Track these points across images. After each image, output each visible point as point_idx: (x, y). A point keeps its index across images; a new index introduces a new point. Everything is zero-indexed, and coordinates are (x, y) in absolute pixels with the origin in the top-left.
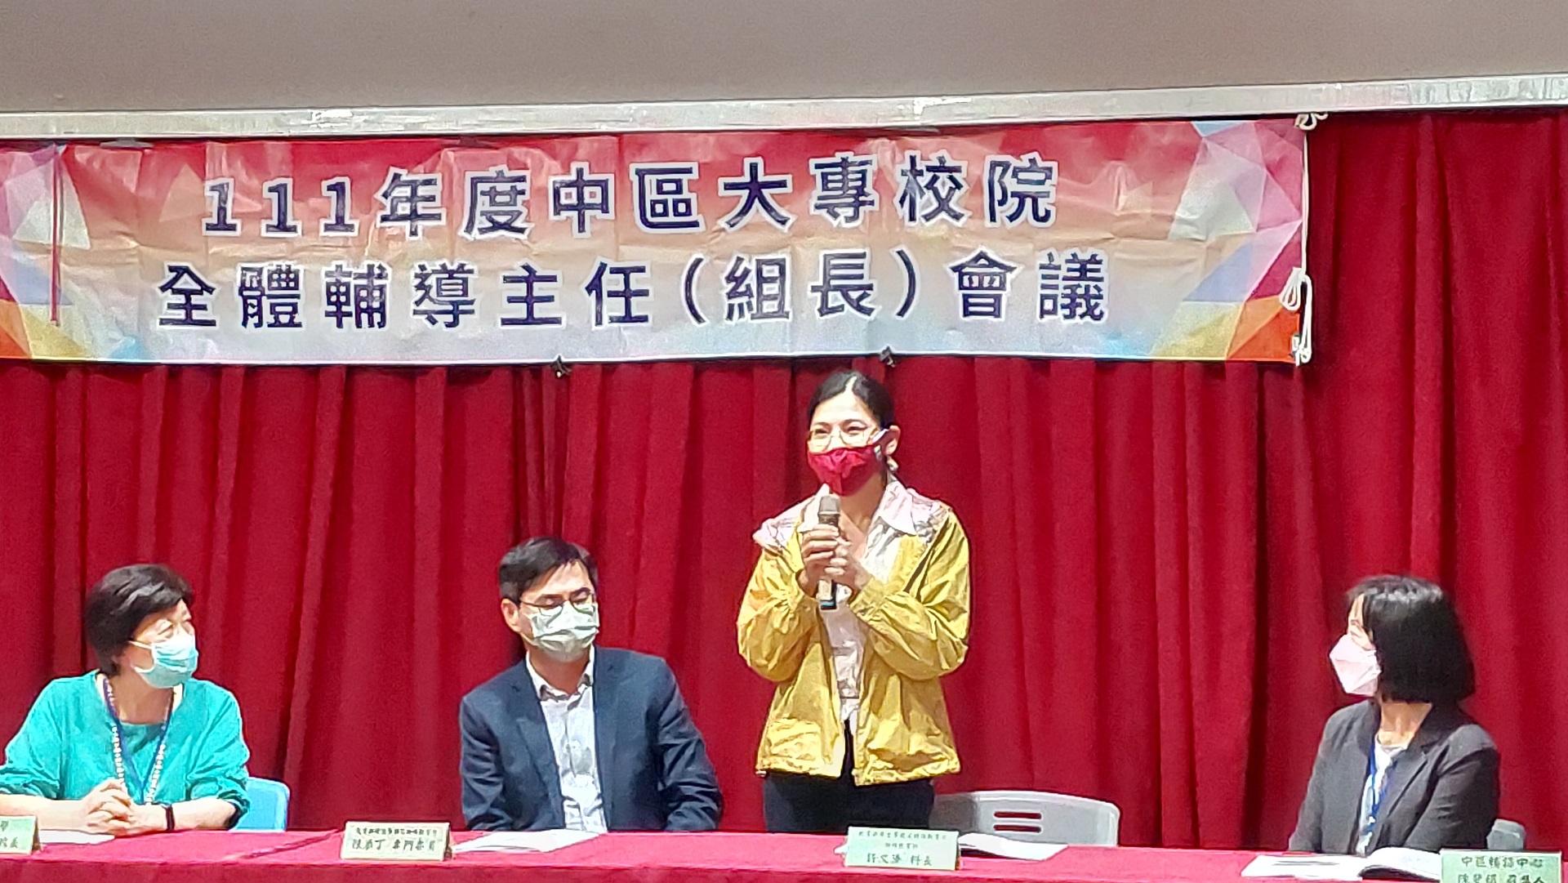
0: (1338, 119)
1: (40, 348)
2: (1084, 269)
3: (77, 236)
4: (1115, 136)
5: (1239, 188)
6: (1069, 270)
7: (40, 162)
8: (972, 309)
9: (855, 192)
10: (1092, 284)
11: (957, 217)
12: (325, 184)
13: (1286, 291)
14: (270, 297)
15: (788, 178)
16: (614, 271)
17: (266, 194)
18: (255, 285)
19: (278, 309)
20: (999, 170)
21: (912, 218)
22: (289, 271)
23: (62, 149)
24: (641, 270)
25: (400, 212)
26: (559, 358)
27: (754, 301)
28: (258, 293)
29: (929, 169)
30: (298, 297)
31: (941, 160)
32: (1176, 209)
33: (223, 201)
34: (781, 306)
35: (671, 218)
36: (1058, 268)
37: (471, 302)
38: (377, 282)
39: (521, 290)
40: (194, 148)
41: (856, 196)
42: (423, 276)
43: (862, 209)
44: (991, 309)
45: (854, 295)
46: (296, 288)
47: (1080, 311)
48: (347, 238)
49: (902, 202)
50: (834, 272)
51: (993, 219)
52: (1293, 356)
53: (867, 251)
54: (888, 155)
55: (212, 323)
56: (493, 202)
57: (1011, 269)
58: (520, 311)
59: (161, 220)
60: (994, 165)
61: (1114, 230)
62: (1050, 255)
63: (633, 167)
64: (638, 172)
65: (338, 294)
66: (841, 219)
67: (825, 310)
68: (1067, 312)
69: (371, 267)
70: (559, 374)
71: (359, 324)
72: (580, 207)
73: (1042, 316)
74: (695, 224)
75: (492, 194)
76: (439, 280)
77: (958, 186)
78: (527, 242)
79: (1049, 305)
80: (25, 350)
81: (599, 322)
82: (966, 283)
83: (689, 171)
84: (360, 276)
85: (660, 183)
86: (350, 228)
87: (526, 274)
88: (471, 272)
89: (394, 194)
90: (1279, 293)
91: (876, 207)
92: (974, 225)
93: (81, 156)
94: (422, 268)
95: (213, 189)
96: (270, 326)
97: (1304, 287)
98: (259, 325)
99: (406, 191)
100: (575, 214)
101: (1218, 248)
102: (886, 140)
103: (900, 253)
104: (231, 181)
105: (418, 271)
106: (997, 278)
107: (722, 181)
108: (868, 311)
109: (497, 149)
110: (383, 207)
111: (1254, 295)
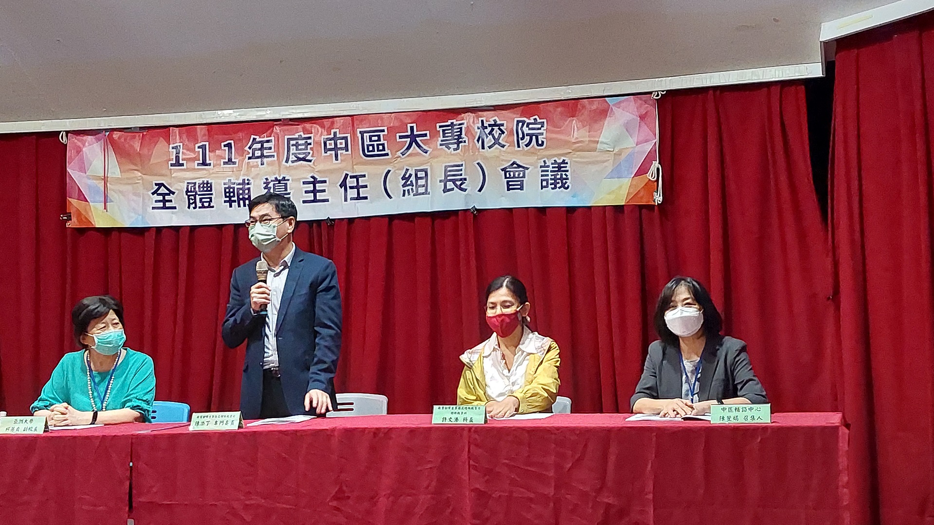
0: (671, 94)
1: (100, 221)
2: (560, 167)
3: (115, 171)
4: (572, 106)
5: (627, 127)
6: (553, 167)
7: (98, 140)
8: (510, 187)
9: (457, 137)
10: (564, 173)
11: (503, 146)
12: (223, 144)
13: (650, 172)
14: (199, 195)
15: (428, 132)
16: (352, 177)
17: (197, 149)
18: (193, 190)
19: (203, 200)
20: (520, 124)
21: (483, 148)
22: (207, 183)
23: (107, 133)
24: (364, 176)
25: (256, 155)
26: (329, 218)
27: (414, 188)
28: (194, 193)
29: (490, 125)
30: (212, 194)
31: (495, 121)
32: (599, 138)
33: (178, 153)
34: (426, 190)
35: (376, 153)
36: (548, 166)
37: (289, 194)
38: (247, 186)
39: (310, 187)
40: (164, 131)
41: (458, 139)
42: (267, 183)
43: (460, 144)
44: (519, 187)
45: (458, 183)
46: (211, 190)
47: (558, 185)
48: (233, 167)
49: (478, 141)
50: (449, 173)
51: (519, 146)
52: (654, 201)
53: (463, 163)
54: (471, 121)
55: (175, 208)
56: (297, 147)
57: (528, 169)
58: (311, 197)
59: (151, 163)
60: (518, 122)
61: (573, 149)
62: (544, 161)
63: (358, 130)
64: (360, 132)
65: (229, 193)
66: (452, 149)
67: (446, 190)
68: (553, 186)
69: (244, 180)
70: (329, 224)
71: (239, 206)
72: (336, 149)
73: (542, 189)
74: (387, 154)
75: (297, 145)
76: (274, 184)
77: (503, 133)
78: (313, 166)
79: (544, 183)
80: (93, 223)
81: (346, 200)
82: (508, 176)
83: (383, 131)
84: (239, 184)
85: (370, 137)
86: (234, 163)
87: (313, 180)
88: (288, 180)
89: (254, 147)
90: (647, 173)
91: (467, 144)
92: (510, 149)
93: (116, 135)
94: (267, 179)
95: (173, 148)
96: (200, 207)
97: (658, 169)
98: (195, 208)
99: (259, 146)
100: (333, 152)
101: (619, 154)
102: (470, 114)
103: (478, 164)
104: (181, 144)
105: (265, 181)
106: (522, 173)
107: (398, 135)
108: (465, 190)
109: (298, 125)
110: (249, 153)
111: (636, 175)
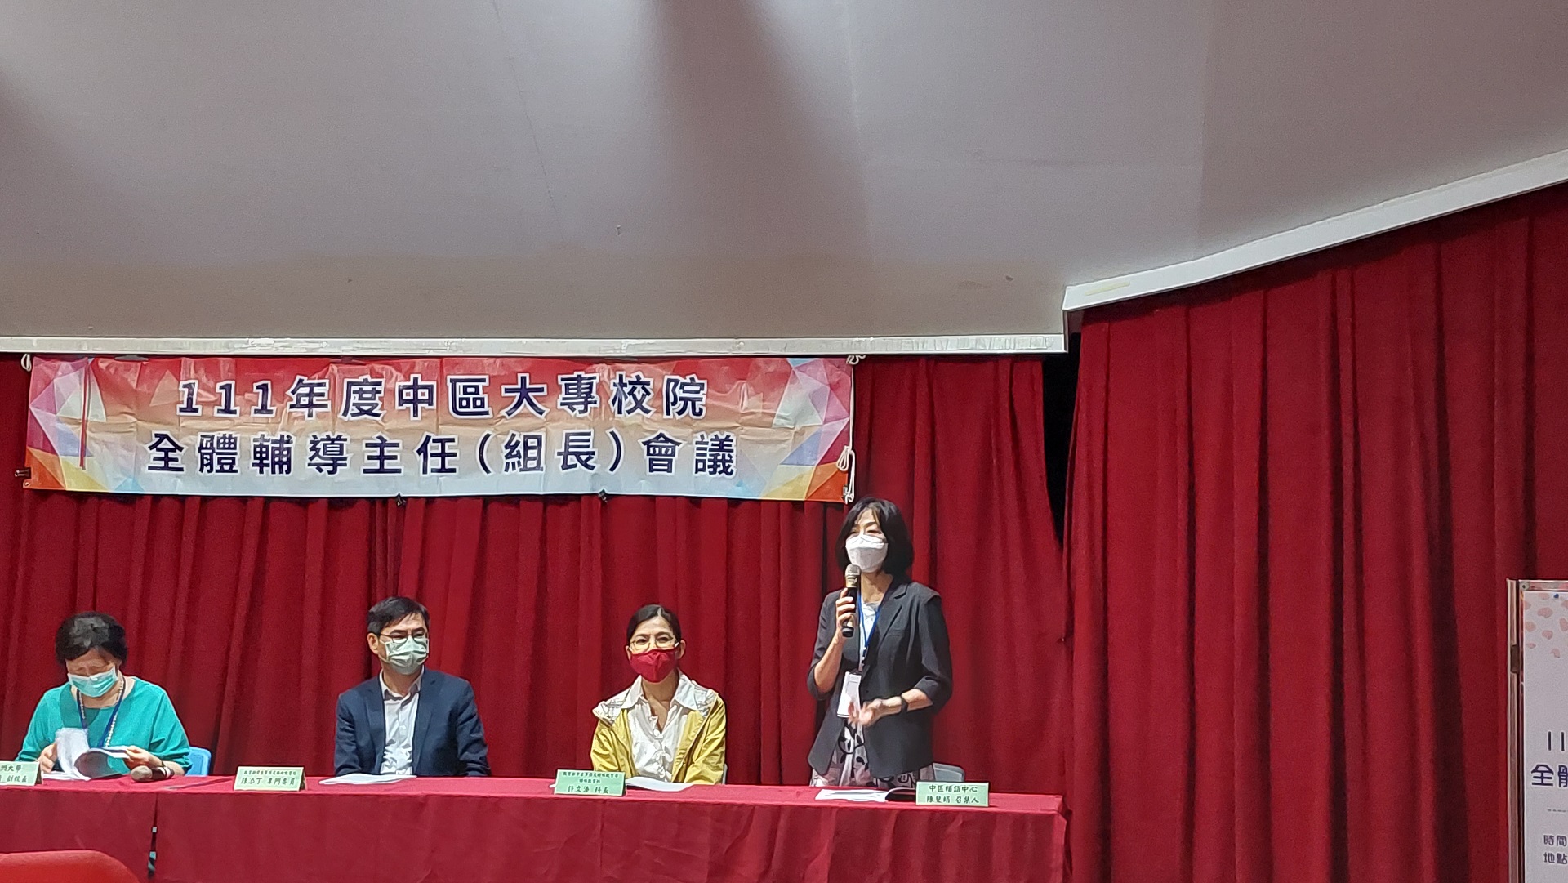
0: (871, 359)
1: (72, 483)
2: (722, 445)
3: (98, 413)
4: (742, 366)
5: (814, 398)
6: (713, 445)
7: (76, 368)
8: (654, 467)
9: (584, 395)
10: (727, 453)
11: (647, 412)
12: (255, 385)
13: (840, 460)
14: (218, 454)
15: (545, 386)
16: (435, 441)
17: (218, 390)
18: (209, 446)
19: (223, 461)
20: (672, 384)
21: (620, 412)
22: (230, 437)
23: (91, 360)
24: (452, 440)
25: (302, 402)
26: (399, 495)
27: (522, 460)
28: (210, 451)
29: (631, 383)
30: (235, 454)
31: (638, 377)
32: (776, 410)
33: (190, 394)
34: (539, 463)
35: (472, 409)
36: (707, 443)
37: (345, 459)
38: (286, 445)
39: (376, 452)
40: (174, 361)
41: (586, 398)
42: (315, 443)
43: (589, 406)
44: (666, 468)
45: (584, 457)
46: (235, 448)
47: (719, 469)
48: (268, 418)
49: (614, 402)
50: (571, 444)
51: (668, 413)
52: (844, 498)
53: (592, 431)
54: (606, 374)
55: (181, 469)
56: (361, 398)
57: (679, 444)
58: (376, 464)
59: (151, 405)
60: (669, 381)
61: (740, 421)
62: (702, 436)
63: (449, 378)
64: (451, 381)
65: (261, 452)
66: (576, 412)
67: (566, 466)
68: (711, 470)
69: (282, 436)
70: (399, 504)
71: (273, 472)
72: (415, 401)
73: (696, 472)
74: (487, 413)
75: (360, 392)
76: (325, 445)
77: (648, 394)
78: (381, 422)
79: (700, 465)
80: (62, 484)
81: (425, 472)
82: (651, 452)
83: (483, 380)
84: (275, 442)
85: (465, 388)
86: (270, 412)
87: (379, 441)
88: (345, 440)
89: (299, 391)
90: (836, 460)
91: (598, 405)
92: (657, 417)
93: (103, 364)
94: (315, 437)
95: (185, 386)
96: (217, 471)
97: (850, 457)
98: (210, 471)
99: (306, 390)
100: (411, 406)
101: (801, 433)
102: (604, 365)
103: (612, 433)
104: (196, 382)
105: (313, 439)
106: (670, 449)
107: (503, 387)
108: (592, 468)
109: (364, 365)
110: (291, 400)
111: (822, 462)
